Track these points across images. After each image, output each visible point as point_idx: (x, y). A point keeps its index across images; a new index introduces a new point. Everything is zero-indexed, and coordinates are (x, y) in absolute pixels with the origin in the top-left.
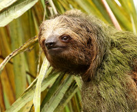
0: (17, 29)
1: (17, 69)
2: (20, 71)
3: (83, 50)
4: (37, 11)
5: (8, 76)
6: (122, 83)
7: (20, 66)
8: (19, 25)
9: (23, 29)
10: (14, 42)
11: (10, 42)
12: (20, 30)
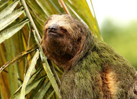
0: (10, 46)
1: (11, 76)
2: (13, 77)
3: (73, 43)
4: (25, 32)
5: (4, 82)
6: (92, 78)
7: (13, 74)
8: (12, 43)
9: (15, 46)
10: (9, 56)
11: (6, 56)
12: (13, 47)
